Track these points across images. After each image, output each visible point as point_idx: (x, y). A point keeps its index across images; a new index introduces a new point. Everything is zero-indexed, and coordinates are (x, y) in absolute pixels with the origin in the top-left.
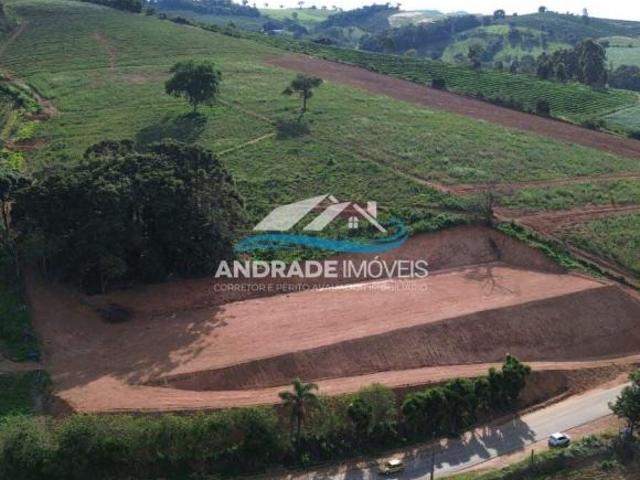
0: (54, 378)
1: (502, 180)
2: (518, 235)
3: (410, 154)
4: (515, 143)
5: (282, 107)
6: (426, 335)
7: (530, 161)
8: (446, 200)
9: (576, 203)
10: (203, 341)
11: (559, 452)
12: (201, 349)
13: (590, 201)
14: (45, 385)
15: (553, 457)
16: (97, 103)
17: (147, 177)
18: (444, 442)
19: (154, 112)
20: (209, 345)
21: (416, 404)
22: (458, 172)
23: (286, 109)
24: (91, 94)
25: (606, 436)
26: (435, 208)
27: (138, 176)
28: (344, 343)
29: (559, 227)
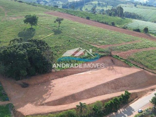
0: (14, 105)
1: (111, 44)
2: (118, 58)
3: (88, 38)
4: (111, 34)
5: (53, 26)
6: (104, 86)
7: (116, 38)
8: (100, 50)
9: (129, 49)
10: (50, 91)
11: (141, 114)
12: (50, 94)
13: (132, 48)
14: (13, 108)
15: (140, 115)
16: (5, 25)
17: (30, 49)
18: (114, 113)
19: (21, 28)
20: (52, 92)
21: (108, 105)
22: (100, 42)
23: (55, 26)
24: (3, 23)
25: (150, 109)
26: (97, 52)
27: (28, 49)
28: (86, 90)
29: (126, 56)
